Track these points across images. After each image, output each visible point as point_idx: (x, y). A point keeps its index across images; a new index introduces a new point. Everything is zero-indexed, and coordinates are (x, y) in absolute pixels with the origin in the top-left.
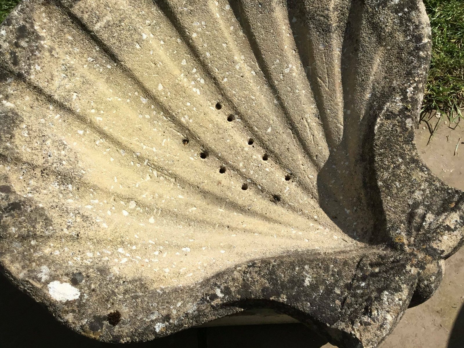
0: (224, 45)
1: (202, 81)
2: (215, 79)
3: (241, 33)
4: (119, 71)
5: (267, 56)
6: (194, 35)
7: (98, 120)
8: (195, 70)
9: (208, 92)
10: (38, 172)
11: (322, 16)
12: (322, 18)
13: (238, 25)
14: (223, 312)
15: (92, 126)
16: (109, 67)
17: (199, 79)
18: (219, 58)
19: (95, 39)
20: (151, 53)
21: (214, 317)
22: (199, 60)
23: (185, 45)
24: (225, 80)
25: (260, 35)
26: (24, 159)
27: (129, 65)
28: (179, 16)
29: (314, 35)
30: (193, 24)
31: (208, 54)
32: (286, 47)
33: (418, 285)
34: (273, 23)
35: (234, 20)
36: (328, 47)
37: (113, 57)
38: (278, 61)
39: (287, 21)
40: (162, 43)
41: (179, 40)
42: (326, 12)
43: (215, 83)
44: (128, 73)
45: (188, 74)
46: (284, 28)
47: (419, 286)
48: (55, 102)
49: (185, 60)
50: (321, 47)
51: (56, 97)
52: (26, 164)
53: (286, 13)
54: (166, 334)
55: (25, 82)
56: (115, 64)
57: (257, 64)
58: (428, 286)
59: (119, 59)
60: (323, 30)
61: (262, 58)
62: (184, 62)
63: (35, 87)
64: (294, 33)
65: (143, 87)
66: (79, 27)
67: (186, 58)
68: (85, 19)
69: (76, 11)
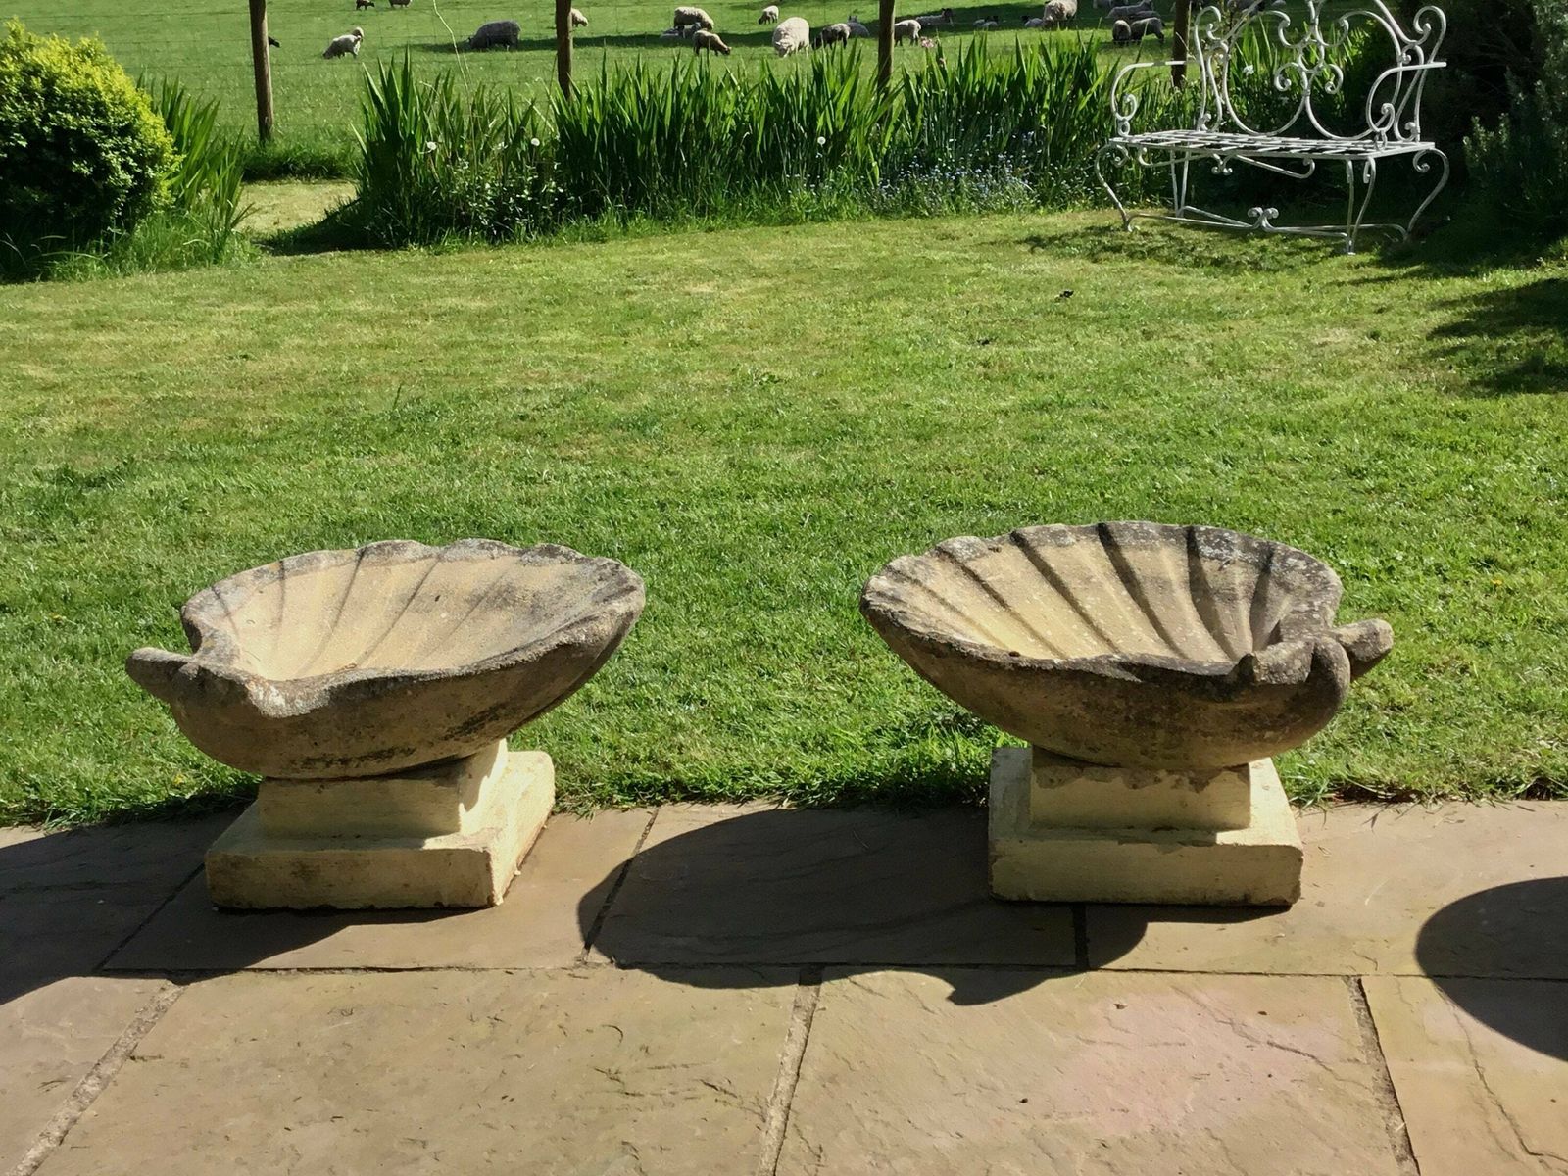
0: (1120, 617)
3: (1139, 612)
5: (1167, 626)
6: (1087, 606)
8: (1086, 634)
11: (1226, 589)
12: (1227, 591)
13: (1135, 606)
16: (996, 610)
17: (1090, 641)
18: (1115, 626)
19: (987, 588)
20: (1041, 609)
22: (1092, 626)
23: (1079, 616)
24: (1121, 641)
25: (1159, 611)
27: (1018, 610)
28: (1072, 591)
29: (1219, 605)
30: (1087, 599)
31: (1102, 622)
32: (1187, 616)
33: (1316, 649)
34: (1174, 601)
35: (1131, 601)
36: (1235, 610)
37: (1002, 603)
39: (1191, 602)
40: (1053, 610)
41: (1070, 611)
42: (1231, 586)
43: (1109, 644)
45: (1078, 634)
46: (1187, 605)
50: (1227, 612)
51: (949, 601)
53: (1189, 596)
54: (1064, 667)
55: (922, 587)
56: (1004, 609)
59: (1009, 604)
60: (1228, 600)
62: (1075, 627)
63: (930, 591)
64: (1198, 610)
66: (972, 579)
67: (1077, 624)
68: (979, 572)
69: (971, 565)
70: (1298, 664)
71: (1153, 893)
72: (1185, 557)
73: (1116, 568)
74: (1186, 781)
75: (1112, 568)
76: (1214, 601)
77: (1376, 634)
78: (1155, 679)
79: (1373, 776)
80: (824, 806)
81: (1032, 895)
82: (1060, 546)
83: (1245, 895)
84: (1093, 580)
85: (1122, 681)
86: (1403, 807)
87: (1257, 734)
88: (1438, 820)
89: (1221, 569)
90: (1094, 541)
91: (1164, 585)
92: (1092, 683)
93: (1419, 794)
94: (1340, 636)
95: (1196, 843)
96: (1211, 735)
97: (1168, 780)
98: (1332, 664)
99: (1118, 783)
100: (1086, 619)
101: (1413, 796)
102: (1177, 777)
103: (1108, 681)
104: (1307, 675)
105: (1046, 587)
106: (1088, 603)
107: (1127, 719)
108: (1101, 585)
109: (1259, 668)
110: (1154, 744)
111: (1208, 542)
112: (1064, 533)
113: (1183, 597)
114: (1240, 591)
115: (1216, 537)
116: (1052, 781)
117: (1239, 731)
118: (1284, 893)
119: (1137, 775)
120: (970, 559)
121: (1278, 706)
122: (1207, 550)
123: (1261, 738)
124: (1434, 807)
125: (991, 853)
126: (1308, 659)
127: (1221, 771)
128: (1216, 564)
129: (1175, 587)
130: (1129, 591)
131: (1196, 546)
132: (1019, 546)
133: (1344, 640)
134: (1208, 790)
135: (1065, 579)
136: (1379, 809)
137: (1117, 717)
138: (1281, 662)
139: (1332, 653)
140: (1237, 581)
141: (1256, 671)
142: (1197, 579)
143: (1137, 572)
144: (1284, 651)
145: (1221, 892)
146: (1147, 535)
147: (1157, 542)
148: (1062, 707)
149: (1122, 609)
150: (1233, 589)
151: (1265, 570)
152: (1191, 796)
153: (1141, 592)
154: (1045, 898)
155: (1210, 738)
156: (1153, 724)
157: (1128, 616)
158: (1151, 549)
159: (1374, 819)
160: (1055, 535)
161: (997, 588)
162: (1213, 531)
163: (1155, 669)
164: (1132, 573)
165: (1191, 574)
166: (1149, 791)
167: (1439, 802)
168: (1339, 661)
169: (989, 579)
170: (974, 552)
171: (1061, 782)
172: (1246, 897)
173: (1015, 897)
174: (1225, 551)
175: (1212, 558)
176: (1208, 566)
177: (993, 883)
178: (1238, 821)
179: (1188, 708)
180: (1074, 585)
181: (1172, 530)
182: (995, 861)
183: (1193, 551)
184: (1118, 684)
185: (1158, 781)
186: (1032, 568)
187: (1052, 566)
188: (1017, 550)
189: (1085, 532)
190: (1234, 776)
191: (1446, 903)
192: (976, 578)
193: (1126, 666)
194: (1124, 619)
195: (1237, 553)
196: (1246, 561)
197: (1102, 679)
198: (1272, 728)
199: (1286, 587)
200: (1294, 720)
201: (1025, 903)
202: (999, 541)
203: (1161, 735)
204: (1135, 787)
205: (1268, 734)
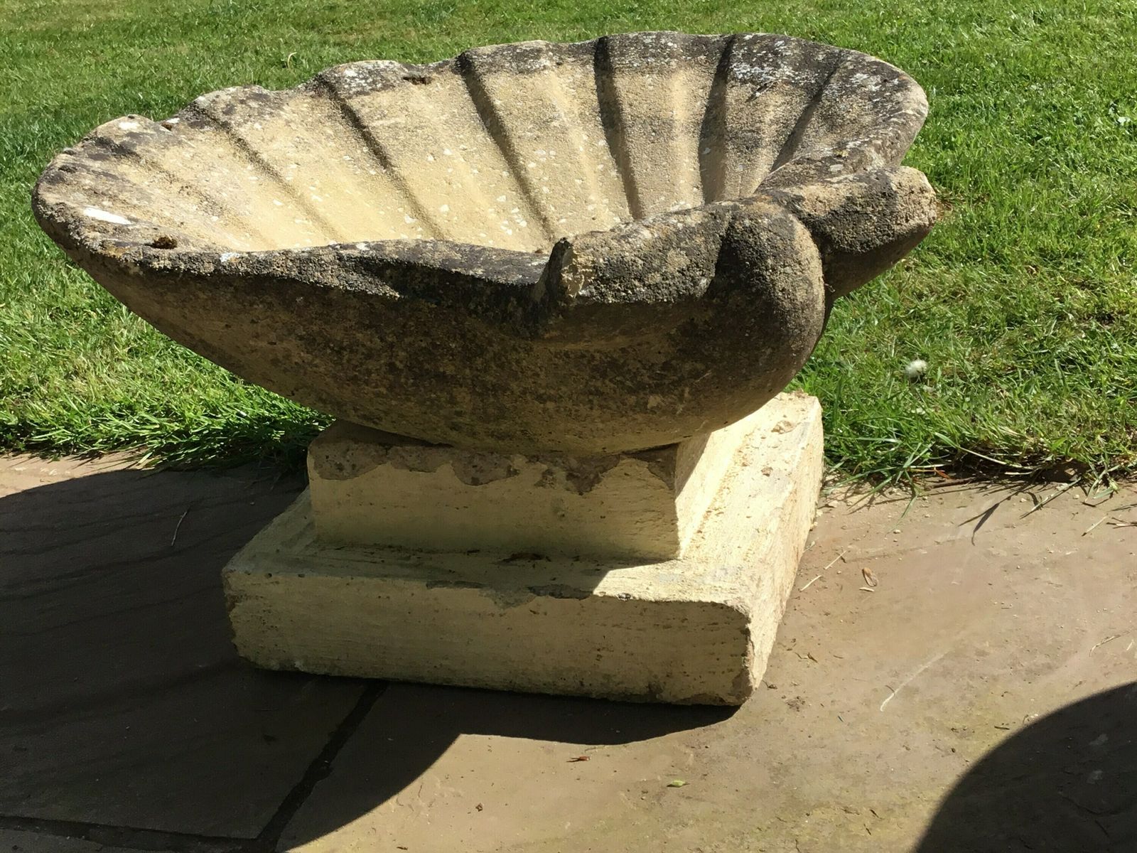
0: (579, 182)
1: (524, 224)
2: (545, 220)
3: (614, 173)
4: (386, 179)
5: (644, 195)
6: (532, 165)
7: (315, 198)
8: (517, 210)
9: (527, 236)
10: (176, 187)
11: (750, 131)
12: (749, 134)
13: (611, 163)
14: (358, 281)
15: (301, 201)
16: (373, 172)
17: (518, 221)
18: (564, 196)
19: (367, 138)
20: (450, 170)
21: (336, 282)
22: (529, 197)
23: (513, 180)
24: (563, 221)
25: (642, 168)
26: (165, 167)
27: (404, 172)
28: (514, 141)
29: (732, 157)
30: (535, 152)
31: (545, 190)
32: (682, 182)
33: (731, 226)
34: (668, 153)
35: (607, 156)
36: (751, 166)
37: (381, 158)
38: (663, 198)
39: (696, 154)
40: (476, 171)
41: (505, 174)
42: (758, 125)
43: (544, 226)
44: (399, 183)
45: (502, 210)
46: (687, 160)
47: (733, 227)
48: (258, 162)
49: (504, 197)
50: (740, 169)
51: (264, 156)
52: (164, 175)
53: (696, 145)
54: (237, 269)
55: (228, 133)
56: (384, 171)
57: (627, 209)
58: (751, 231)
59: (393, 163)
60: (747, 148)
61: (638, 198)
62: (502, 199)
63: (240, 140)
64: (701, 168)
65: (415, 203)
66: (350, 123)
67: (507, 195)
68: (363, 113)
69: (354, 103)
70: (678, 260)
71: (494, 674)
72: (709, 83)
73: (601, 102)
74: (561, 474)
75: (596, 104)
76: (726, 151)
77: (889, 195)
78: (429, 293)
79: (1007, 438)
80: (195, 468)
81: (298, 664)
82: (521, 72)
83: (649, 686)
84: (555, 123)
85: (362, 296)
86: (1046, 493)
87: (632, 399)
88: (1096, 521)
89: (752, 97)
90: (584, 65)
91: (660, 127)
92: (300, 299)
93: (1081, 468)
94: (800, 199)
95: (557, 592)
96: (550, 398)
97: (530, 473)
98: (763, 258)
99: (446, 474)
100: (523, 185)
101: (1071, 472)
102: (545, 467)
103: (333, 296)
104: (704, 282)
105: (482, 136)
106: (535, 159)
107: (392, 367)
108: (564, 130)
109: (574, 269)
110: (459, 414)
111: (748, 57)
112: (537, 53)
113: (685, 149)
114: (768, 133)
115: (762, 49)
116: (340, 468)
117: (598, 393)
118: (719, 687)
119: (476, 461)
120: (358, 93)
121: (656, 346)
122: (741, 69)
123: (642, 407)
124: (1102, 492)
125: (227, 592)
126: (709, 248)
127: (618, 457)
128: (746, 90)
129: (676, 131)
130: (609, 140)
131: (729, 64)
132: (463, 75)
133: (807, 209)
134: (598, 490)
135: (508, 123)
136: (1005, 494)
137: (371, 365)
138: (629, 256)
139: (764, 236)
140: (769, 117)
141: (567, 277)
142: (715, 118)
143: (627, 109)
144: (646, 234)
145: (607, 677)
146: (661, 51)
147: (674, 63)
148: (263, 344)
149: (586, 169)
150: (758, 131)
151: (815, 96)
152: (571, 500)
153: (624, 144)
154: (323, 671)
155: (550, 405)
156: (442, 377)
157: (592, 180)
158: (660, 72)
159: (989, 512)
160: (521, 57)
161: (383, 138)
162: (763, 38)
163: (428, 271)
164: (619, 111)
165: (709, 110)
166: (499, 489)
167: (1113, 484)
168: (786, 253)
169: (376, 125)
170: (374, 82)
171: (355, 470)
172: (653, 690)
173: (274, 665)
174: (767, 69)
175: (744, 82)
176: (734, 94)
177: (236, 641)
178: (657, 546)
179: (496, 348)
180: (519, 130)
181: (706, 42)
182: (233, 606)
183: (722, 75)
184: (354, 302)
185: (512, 473)
186: (471, 108)
187: (497, 103)
188: (458, 81)
189: (575, 52)
190: (642, 468)
191: (1035, 716)
192: (355, 121)
193: (371, 265)
194: (584, 187)
195: (787, 71)
196: (796, 84)
197: (321, 293)
198: (657, 389)
199: (831, 122)
200: (696, 374)
201: (289, 677)
202: (436, 69)
203: (464, 397)
204: (475, 482)
205: (653, 401)
